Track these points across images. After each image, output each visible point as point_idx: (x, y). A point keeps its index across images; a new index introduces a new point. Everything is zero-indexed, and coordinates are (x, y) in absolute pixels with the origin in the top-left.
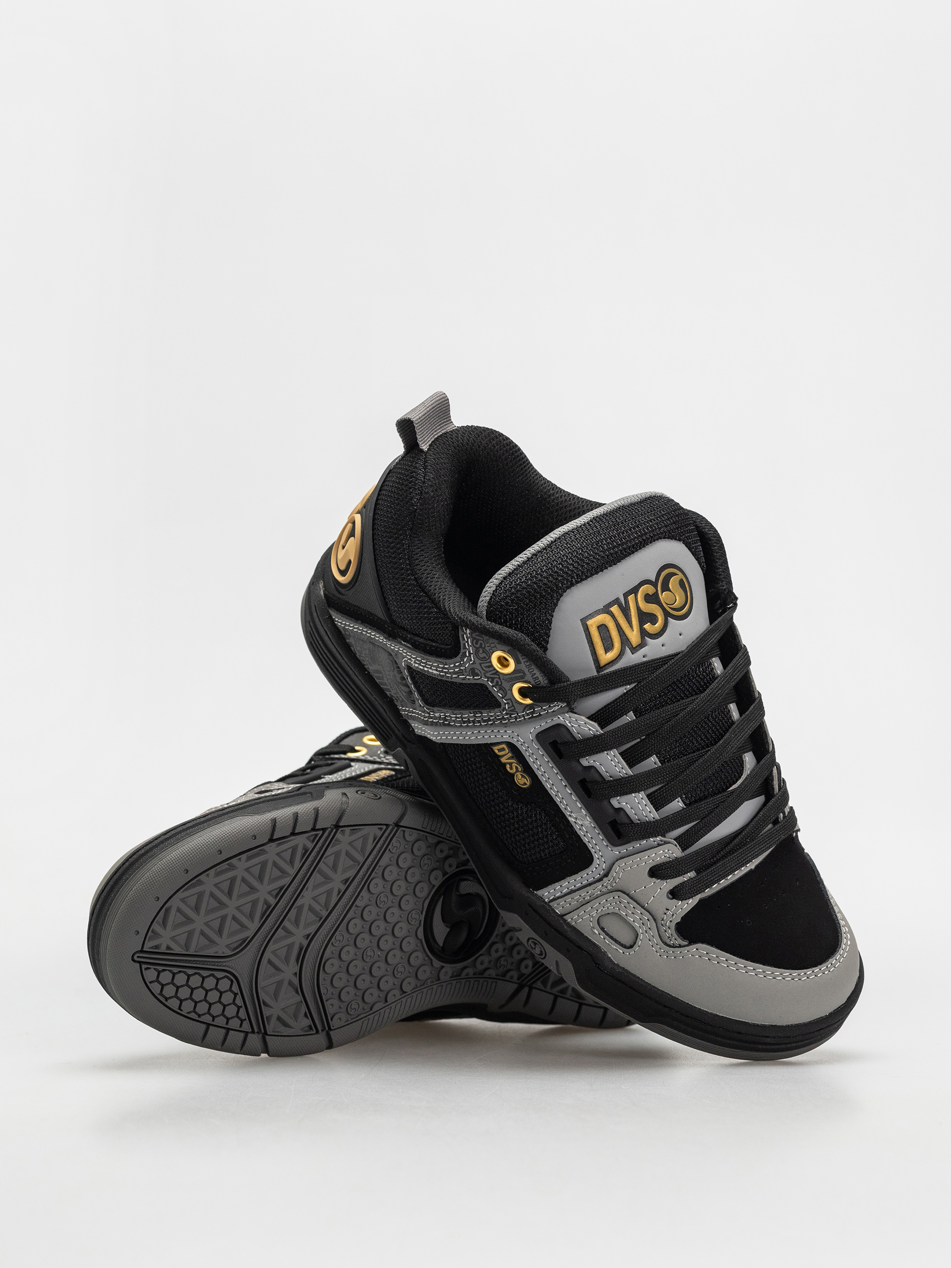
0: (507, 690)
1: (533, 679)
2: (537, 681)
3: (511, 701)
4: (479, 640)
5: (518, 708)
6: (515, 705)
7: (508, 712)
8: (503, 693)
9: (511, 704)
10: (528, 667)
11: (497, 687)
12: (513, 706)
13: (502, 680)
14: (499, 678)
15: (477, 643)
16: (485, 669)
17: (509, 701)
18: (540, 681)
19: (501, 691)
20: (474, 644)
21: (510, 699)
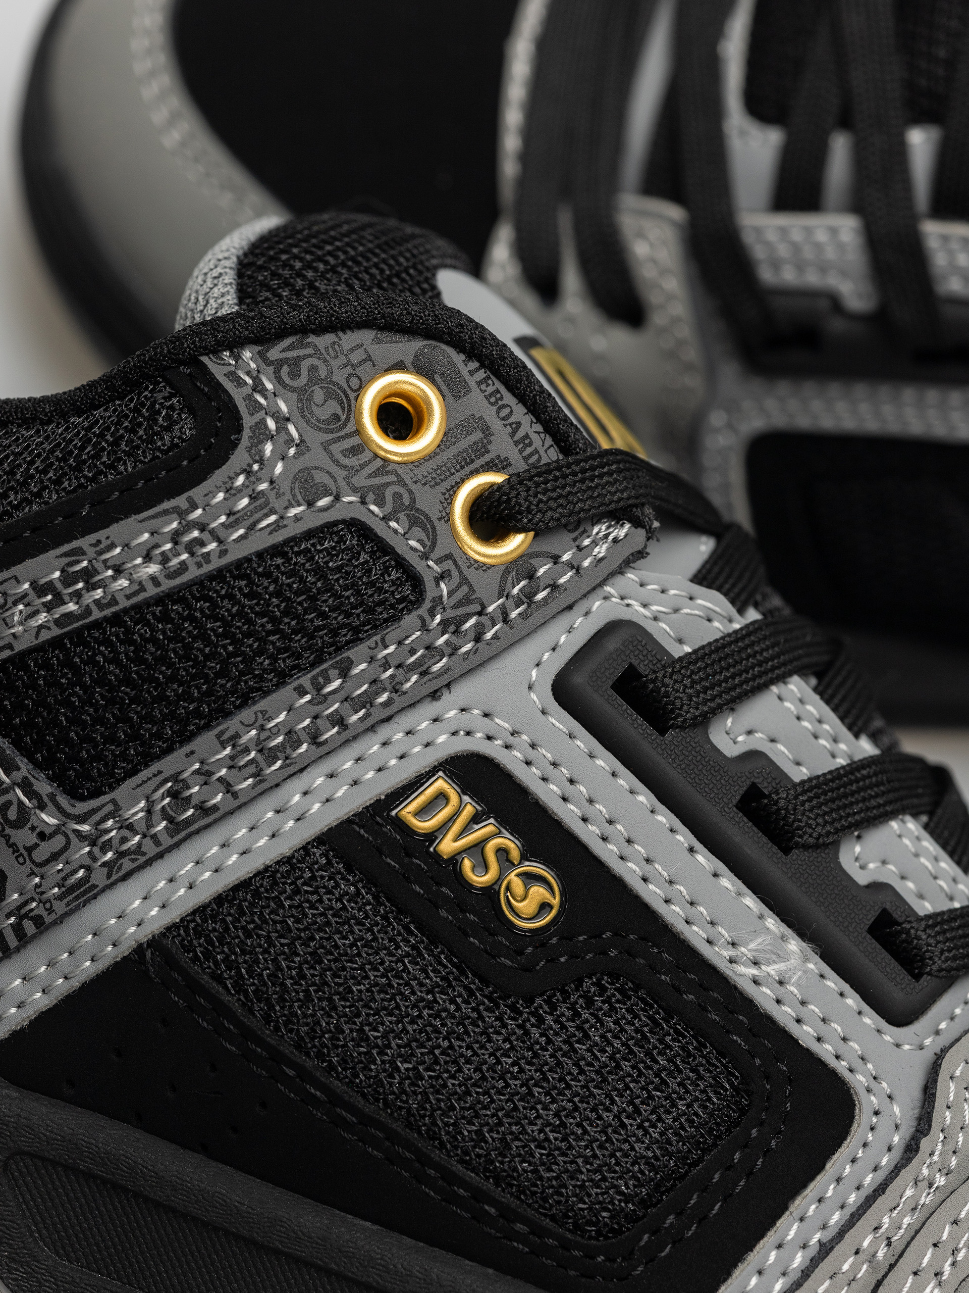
0: (434, 519)
1: (517, 443)
2: (529, 450)
3: (455, 562)
4: (299, 359)
5: (484, 586)
6: (471, 574)
7: (450, 613)
8: (425, 538)
9: (455, 573)
10: (493, 398)
11: (401, 515)
12: (464, 581)
13: (413, 487)
14: (401, 482)
15: (294, 375)
16: (346, 461)
17: (448, 565)
18: (536, 451)
19: (417, 531)
20: (288, 381)
21: (450, 556)
